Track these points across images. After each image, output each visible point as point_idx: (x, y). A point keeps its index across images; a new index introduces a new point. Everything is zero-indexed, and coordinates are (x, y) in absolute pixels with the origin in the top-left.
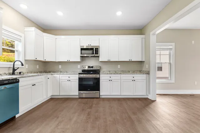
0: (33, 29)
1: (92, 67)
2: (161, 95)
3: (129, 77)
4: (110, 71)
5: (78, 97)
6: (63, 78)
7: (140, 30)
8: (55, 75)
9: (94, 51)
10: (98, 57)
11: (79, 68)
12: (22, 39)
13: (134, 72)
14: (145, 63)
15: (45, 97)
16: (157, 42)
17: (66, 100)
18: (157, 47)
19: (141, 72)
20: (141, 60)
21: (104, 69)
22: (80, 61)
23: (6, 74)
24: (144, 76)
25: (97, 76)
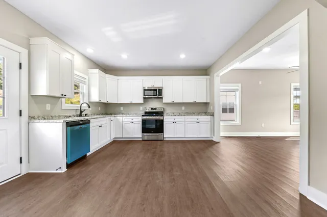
0: (97, 71)
1: (155, 109)
2: (226, 137)
3: (193, 119)
4: (173, 113)
5: (141, 139)
6: (126, 120)
7: (204, 71)
8: (118, 117)
9: (157, 93)
10: (162, 98)
11: (142, 110)
12: (86, 81)
13: (199, 114)
14: (210, 104)
15: (109, 139)
16: (221, 83)
17: (130, 142)
18: (221, 88)
19: (206, 113)
20: (205, 102)
21: (168, 110)
22: (142, 102)
23: (74, 116)
24: (208, 118)
25: (160, 118)
